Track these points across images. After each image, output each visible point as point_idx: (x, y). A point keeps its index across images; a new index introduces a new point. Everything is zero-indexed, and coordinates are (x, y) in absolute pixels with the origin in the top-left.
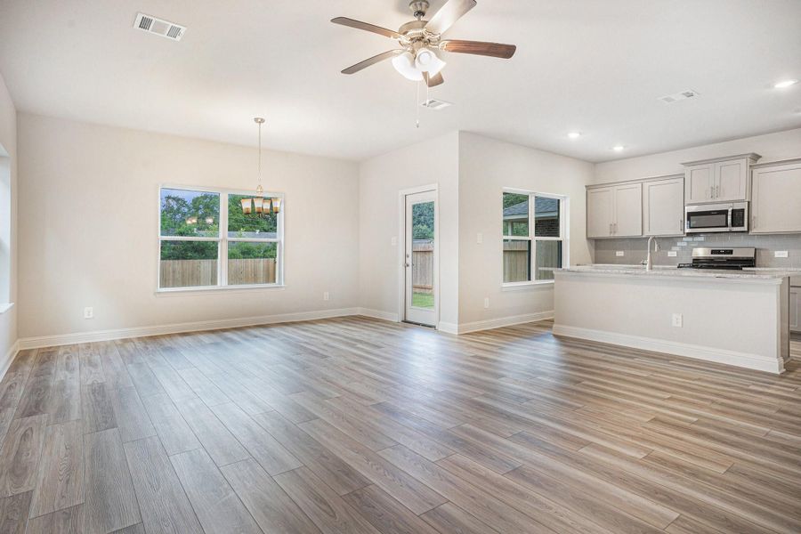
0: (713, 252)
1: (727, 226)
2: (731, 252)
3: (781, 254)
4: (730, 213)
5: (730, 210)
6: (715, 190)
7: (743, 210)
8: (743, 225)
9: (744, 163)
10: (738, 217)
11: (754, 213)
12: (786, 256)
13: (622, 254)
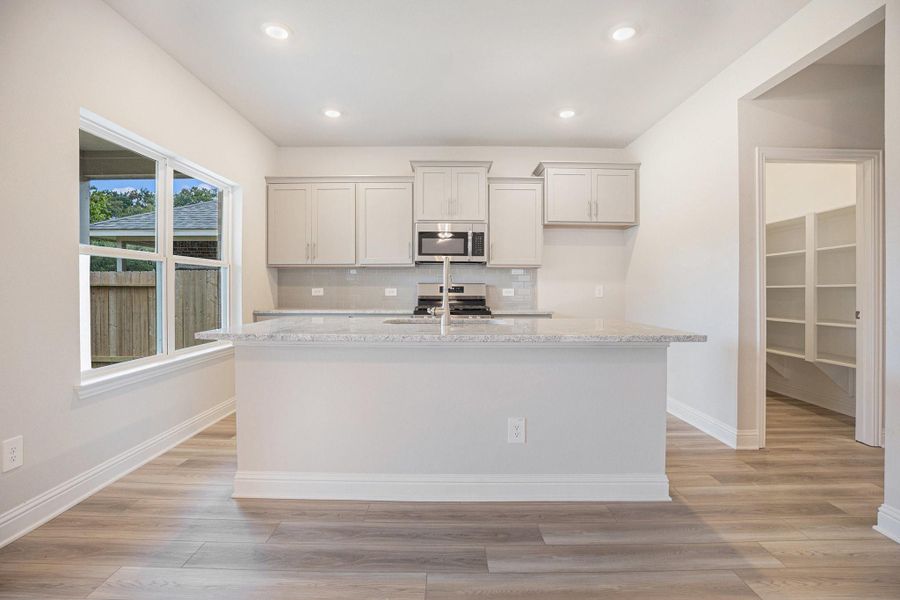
1: (466, 254)
2: (462, 289)
3: (508, 292)
4: (471, 237)
5: (472, 233)
6: (453, 204)
7: (483, 234)
8: (483, 254)
9: (483, 174)
10: (477, 243)
13: (321, 293)
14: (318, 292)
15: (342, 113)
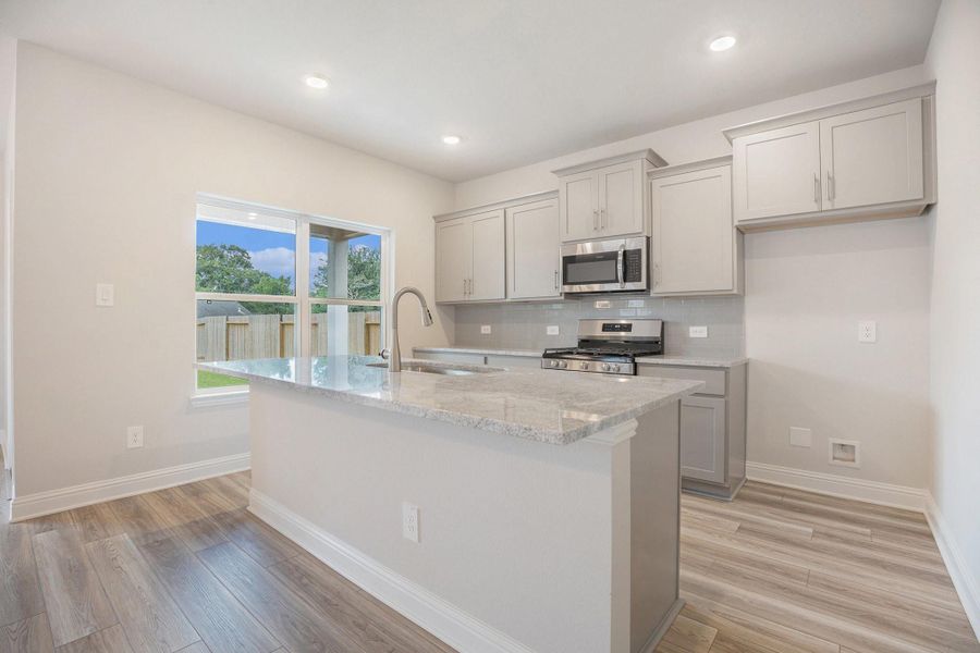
0: (606, 328)
1: (616, 281)
2: (628, 328)
3: (698, 332)
4: (620, 258)
5: (620, 253)
6: (600, 217)
7: (640, 250)
8: (640, 280)
9: (639, 167)
10: (632, 265)
11: (655, 259)
12: (705, 335)
13: (489, 332)
14: (486, 329)
15: (461, 138)
